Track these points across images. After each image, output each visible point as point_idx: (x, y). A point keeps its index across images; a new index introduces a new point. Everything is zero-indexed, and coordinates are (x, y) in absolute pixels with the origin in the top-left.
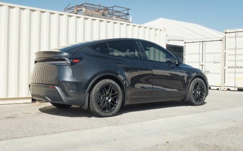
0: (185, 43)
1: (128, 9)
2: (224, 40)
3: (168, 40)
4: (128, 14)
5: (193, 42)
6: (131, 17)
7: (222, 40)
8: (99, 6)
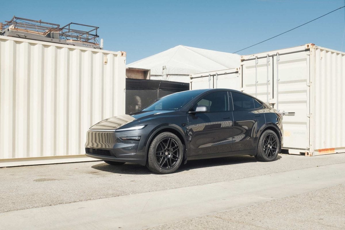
0: (192, 78)
1: (97, 28)
2: (240, 72)
3: (167, 75)
4: (96, 36)
5: (202, 77)
6: (102, 41)
7: (237, 72)
8: (41, 22)
